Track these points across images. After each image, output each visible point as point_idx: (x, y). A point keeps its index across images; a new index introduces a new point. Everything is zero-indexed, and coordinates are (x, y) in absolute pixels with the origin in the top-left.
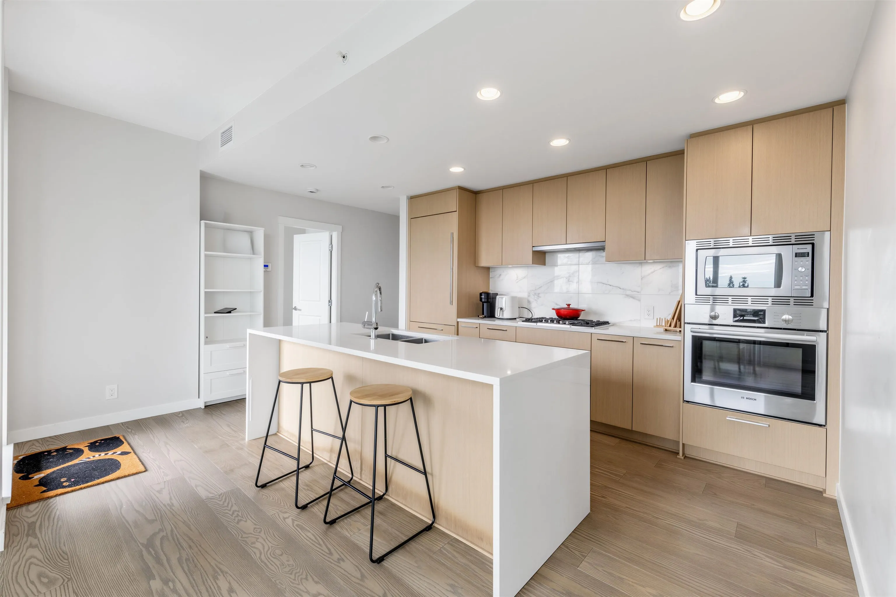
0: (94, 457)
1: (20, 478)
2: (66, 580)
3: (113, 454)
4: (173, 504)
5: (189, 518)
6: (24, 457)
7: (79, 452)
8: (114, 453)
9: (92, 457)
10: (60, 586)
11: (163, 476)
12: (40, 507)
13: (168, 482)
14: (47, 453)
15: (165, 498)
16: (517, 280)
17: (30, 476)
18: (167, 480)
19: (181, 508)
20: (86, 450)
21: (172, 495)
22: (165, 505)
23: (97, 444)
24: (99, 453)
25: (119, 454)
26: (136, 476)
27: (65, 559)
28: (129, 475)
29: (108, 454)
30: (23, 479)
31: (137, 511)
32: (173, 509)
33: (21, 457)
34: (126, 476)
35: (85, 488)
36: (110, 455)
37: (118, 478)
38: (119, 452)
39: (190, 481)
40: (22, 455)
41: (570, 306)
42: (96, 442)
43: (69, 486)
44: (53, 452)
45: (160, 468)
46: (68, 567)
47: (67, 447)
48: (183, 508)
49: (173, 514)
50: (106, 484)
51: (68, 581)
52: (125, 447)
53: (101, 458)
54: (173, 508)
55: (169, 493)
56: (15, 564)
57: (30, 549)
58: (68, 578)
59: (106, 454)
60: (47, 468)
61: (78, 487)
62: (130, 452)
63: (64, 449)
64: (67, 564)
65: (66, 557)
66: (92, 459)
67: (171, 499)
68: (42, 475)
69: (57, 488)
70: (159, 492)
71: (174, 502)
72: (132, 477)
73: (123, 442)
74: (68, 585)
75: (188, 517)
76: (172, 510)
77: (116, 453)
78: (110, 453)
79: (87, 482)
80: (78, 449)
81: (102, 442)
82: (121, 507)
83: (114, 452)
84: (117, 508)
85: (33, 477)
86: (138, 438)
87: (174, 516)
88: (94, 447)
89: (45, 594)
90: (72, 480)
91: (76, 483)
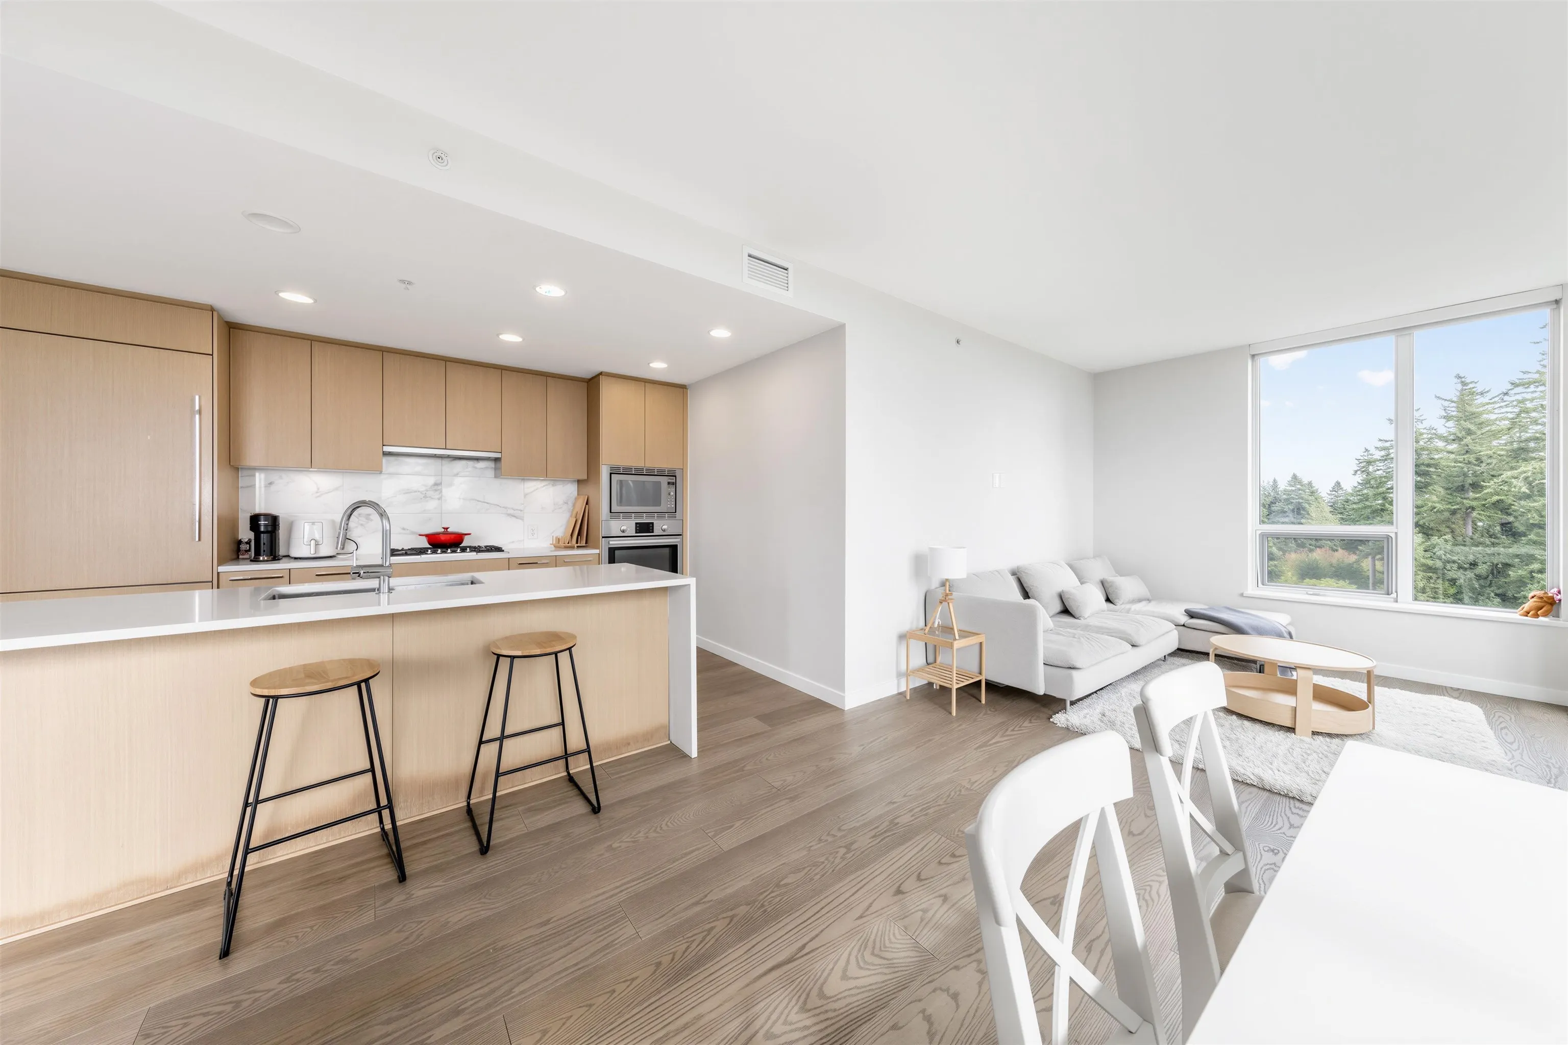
16: (317, 492)
41: (448, 530)
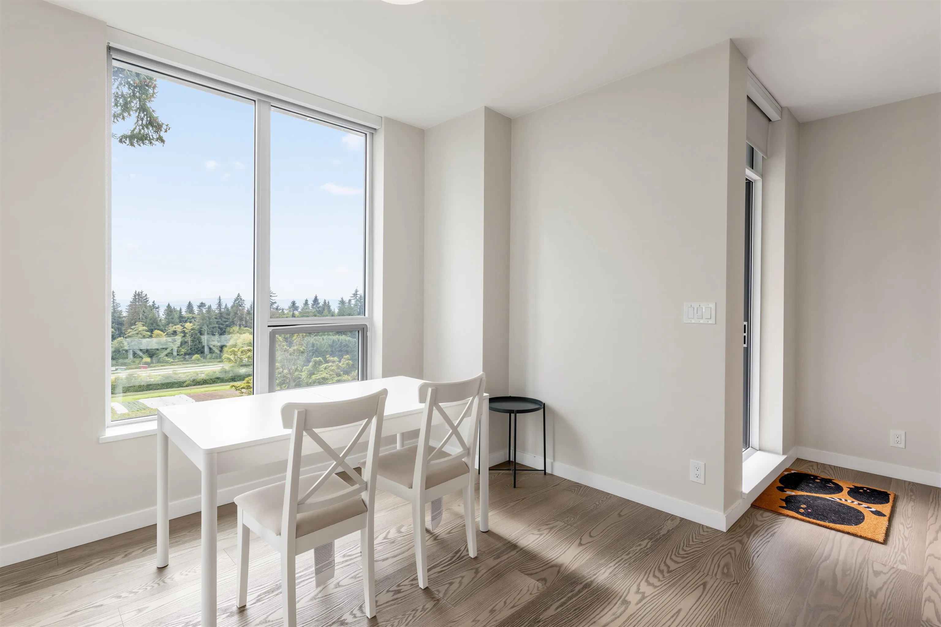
0: (846, 500)
1: (777, 488)
2: (735, 582)
3: (865, 507)
4: (875, 597)
5: (880, 623)
6: (795, 473)
7: (839, 489)
8: (868, 507)
9: (844, 500)
10: (728, 582)
11: (898, 561)
12: (770, 517)
13: (896, 571)
14: (812, 477)
15: (875, 583)
17: (785, 490)
18: (898, 568)
19: (882, 606)
20: (846, 491)
21: (885, 587)
22: (867, 589)
23: (861, 491)
24: (854, 500)
25: (872, 512)
26: (868, 543)
27: (748, 567)
28: (861, 537)
29: (862, 504)
30: (778, 489)
31: (835, 575)
32: (871, 600)
33: (793, 472)
34: (858, 535)
35: (813, 523)
36: (862, 507)
37: (848, 533)
38: (873, 509)
39: (926, 588)
40: (796, 470)
42: (862, 488)
43: (802, 514)
44: (819, 479)
45: (904, 550)
46: (745, 574)
47: (833, 481)
48: (883, 608)
49: (866, 604)
50: (833, 532)
51: (736, 583)
52: (886, 508)
53: (852, 505)
54: (873, 599)
55: (885, 583)
56: (723, 546)
57: (738, 543)
58: (737, 582)
59: (859, 504)
60: (802, 490)
61: (808, 519)
62: (884, 515)
63: (830, 481)
64: (746, 572)
65: (750, 566)
66: (843, 501)
67: (881, 589)
68: (793, 494)
69: (792, 510)
70: (877, 574)
71: (881, 596)
72: (862, 541)
73: (889, 501)
74: (732, 586)
75: (879, 620)
76: (869, 600)
77: (870, 508)
78: (865, 505)
79: (818, 519)
80: (841, 486)
81: (868, 491)
82: (826, 560)
83: (870, 506)
84: (821, 558)
85: (786, 492)
86: (912, 507)
87: (865, 607)
88: (855, 492)
89: (717, 579)
90: (809, 511)
91: (808, 515)
